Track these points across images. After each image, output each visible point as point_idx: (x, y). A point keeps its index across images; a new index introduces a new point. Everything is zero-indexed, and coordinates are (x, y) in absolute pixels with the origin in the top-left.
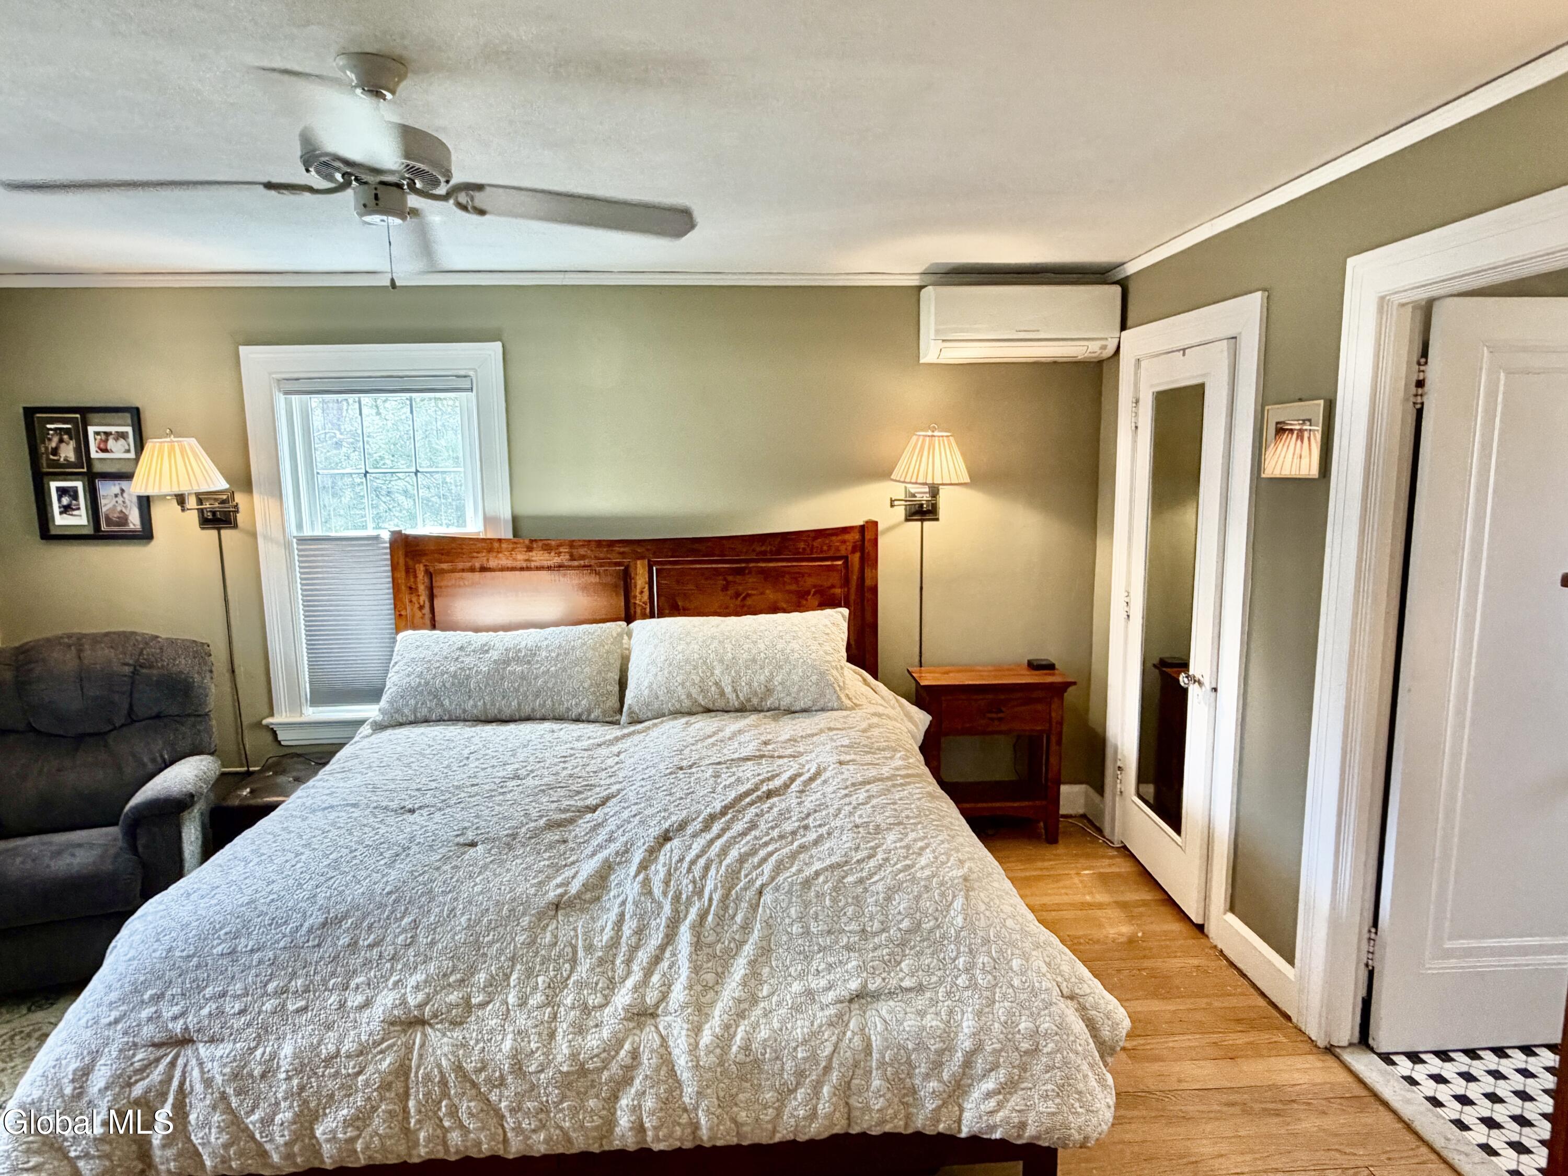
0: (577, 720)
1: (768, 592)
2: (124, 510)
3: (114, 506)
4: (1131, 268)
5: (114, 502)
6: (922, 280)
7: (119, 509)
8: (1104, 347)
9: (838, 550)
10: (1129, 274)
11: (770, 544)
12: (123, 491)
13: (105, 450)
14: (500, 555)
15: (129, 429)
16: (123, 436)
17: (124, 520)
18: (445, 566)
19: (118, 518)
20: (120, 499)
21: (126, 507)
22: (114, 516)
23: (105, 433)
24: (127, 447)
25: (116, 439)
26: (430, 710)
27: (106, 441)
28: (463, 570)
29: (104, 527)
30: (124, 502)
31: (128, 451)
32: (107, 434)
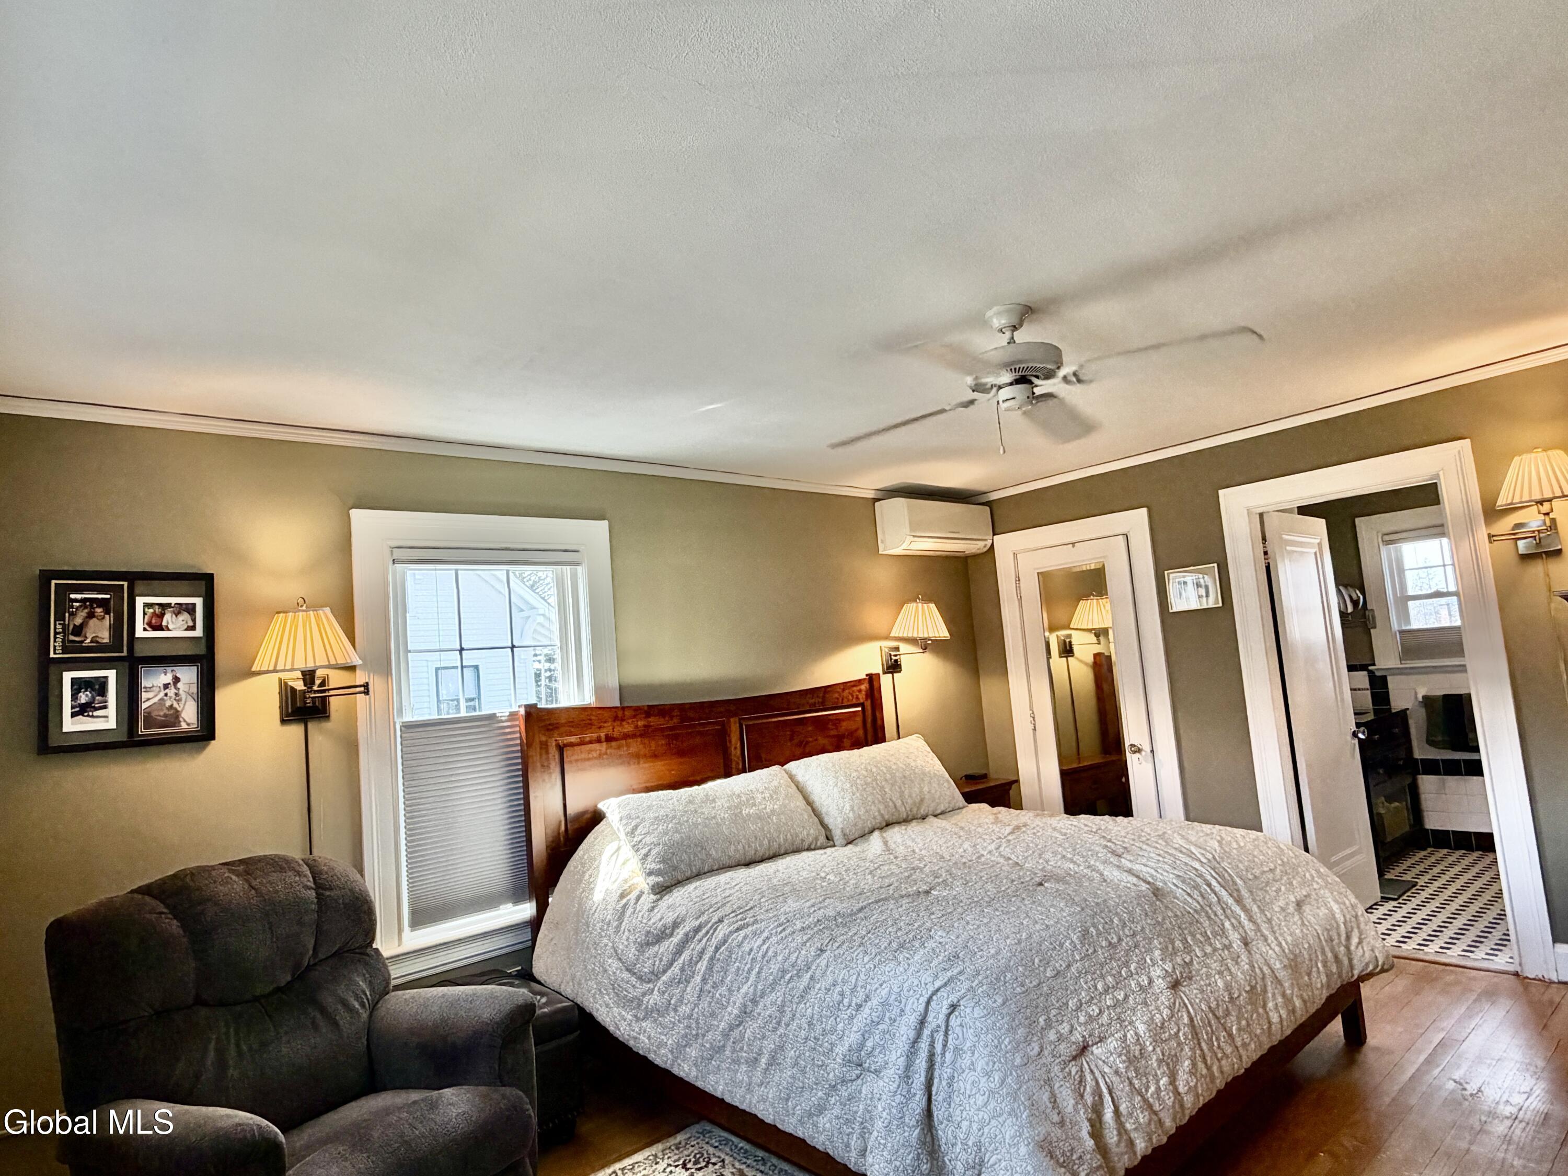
0: (809, 849)
1: (819, 738)
2: (175, 705)
3: (162, 699)
4: (995, 496)
5: (162, 694)
6: (875, 494)
7: (168, 704)
8: (985, 546)
9: (857, 698)
10: (991, 499)
11: (818, 697)
12: (176, 680)
13: (159, 628)
14: (624, 723)
15: (198, 602)
16: (191, 609)
17: (174, 717)
18: (573, 739)
19: (165, 716)
20: (171, 692)
21: (178, 701)
22: (159, 714)
23: (160, 605)
24: (191, 624)
25: (177, 614)
26: (703, 861)
27: (162, 615)
28: (591, 742)
29: (142, 730)
30: (176, 694)
31: (193, 628)
32: (164, 606)
